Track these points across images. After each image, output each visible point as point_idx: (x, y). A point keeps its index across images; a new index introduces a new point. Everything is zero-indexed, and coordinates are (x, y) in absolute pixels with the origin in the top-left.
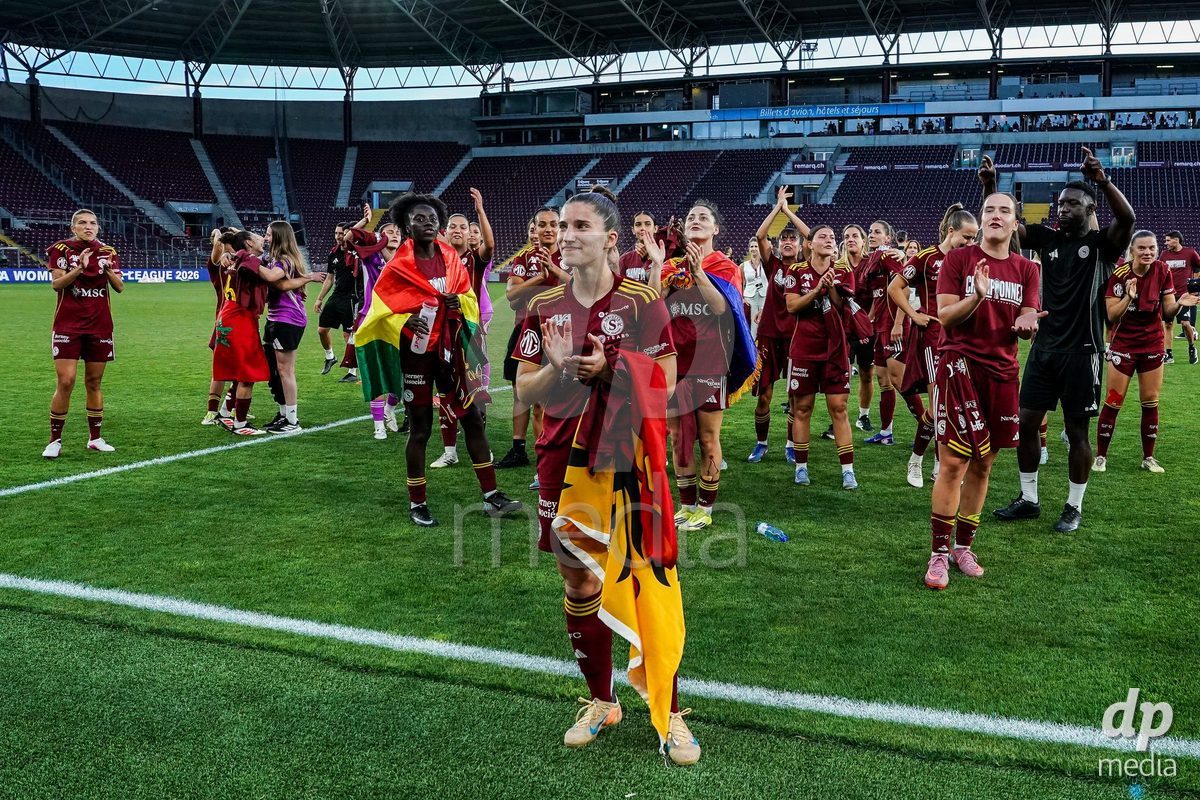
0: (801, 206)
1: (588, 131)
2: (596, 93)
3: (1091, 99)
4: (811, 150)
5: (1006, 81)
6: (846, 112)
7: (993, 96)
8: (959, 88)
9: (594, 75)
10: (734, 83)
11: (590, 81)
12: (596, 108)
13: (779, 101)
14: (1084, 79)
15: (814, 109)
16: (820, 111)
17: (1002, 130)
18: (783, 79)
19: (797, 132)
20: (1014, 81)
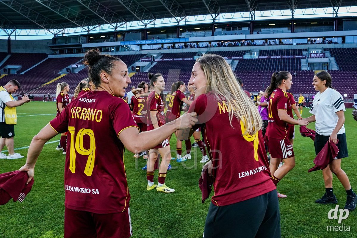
0: (137, 73)
1: (84, 49)
2: (88, 37)
3: (245, 35)
4: (152, 55)
5: (217, 30)
6: (163, 41)
7: (213, 35)
8: (202, 33)
9: (87, 31)
10: (130, 33)
11: (86, 33)
12: (88, 42)
13: (144, 38)
14: (243, 29)
15: (153, 41)
16: (155, 41)
17: (214, 47)
18: (145, 31)
19: (148, 49)
20: (220, 30)
